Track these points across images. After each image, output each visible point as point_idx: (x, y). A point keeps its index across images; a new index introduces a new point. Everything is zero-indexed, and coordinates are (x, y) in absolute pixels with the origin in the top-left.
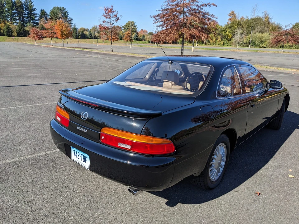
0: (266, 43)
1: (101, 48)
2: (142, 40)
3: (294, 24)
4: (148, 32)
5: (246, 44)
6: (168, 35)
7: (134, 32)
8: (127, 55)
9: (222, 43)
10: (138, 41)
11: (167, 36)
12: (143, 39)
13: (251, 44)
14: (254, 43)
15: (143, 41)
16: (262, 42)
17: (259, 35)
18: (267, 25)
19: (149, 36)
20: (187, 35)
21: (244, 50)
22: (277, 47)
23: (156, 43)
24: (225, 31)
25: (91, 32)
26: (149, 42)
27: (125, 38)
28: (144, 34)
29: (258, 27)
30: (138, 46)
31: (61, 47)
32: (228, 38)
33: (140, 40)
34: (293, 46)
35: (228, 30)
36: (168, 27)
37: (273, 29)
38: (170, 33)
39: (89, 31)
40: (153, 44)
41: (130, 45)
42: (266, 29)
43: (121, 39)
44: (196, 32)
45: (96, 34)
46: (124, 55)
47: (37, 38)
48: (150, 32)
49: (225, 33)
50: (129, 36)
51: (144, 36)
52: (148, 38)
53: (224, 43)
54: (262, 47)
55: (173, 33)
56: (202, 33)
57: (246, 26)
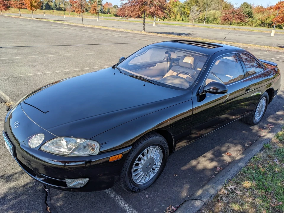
0: (218, 20)
1: (69, 20)
2: (107, 13)
3: (242, 3)
4: (113, 5)
5: (201, 21)
6: (133, 12)
7: (99, 5)
8: (97, 28)
9: (181, 19)
10: (104, 14)
11: (131, 12)
12: (109, 12)
13: (206, 21)
14: (208, 19)
15: (109, 14)
16: (215, 19)
17: (213, 12)
18: (220, 3)
19: (114, 10)
20: (147, 12)
21: (198, 26)
22: (227, 24)
23: (122, 17)
24: (184, 7)
25: (56, 3)
26: (115, 15)
27: (91, 11)
28: (109, 7)
29: (213, 5)
30: (104, 19)
31: (31, 19)
32: (186, 14)
33: (105, 13)
34: (240, 23)
35: (187, 7)
36: (132, 5)
37: (225, 7)
38: (134, 10)
39: (54, 2)
40: (118, 17)
41: (97, 18)
42: (220, 7)
43: (87, 11)
44: (155, 10)
45: (62, 6)
46: (94, 27)
47: (3, 8)
48: (115, 5)
49: (184, 9)
50: (95, 9)
51: (109, 9)
52: (113, 11)
53: (183, 19)
54: (215, 23)
55: (137, 10)
56: (159, 11)
57: (203, 3)
